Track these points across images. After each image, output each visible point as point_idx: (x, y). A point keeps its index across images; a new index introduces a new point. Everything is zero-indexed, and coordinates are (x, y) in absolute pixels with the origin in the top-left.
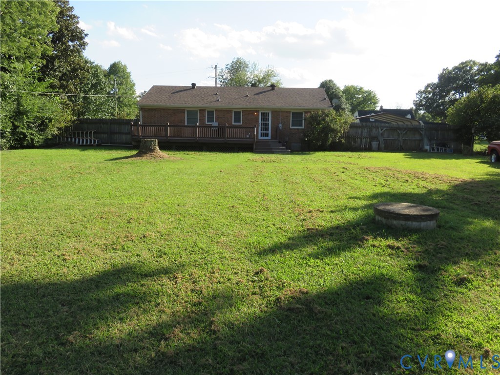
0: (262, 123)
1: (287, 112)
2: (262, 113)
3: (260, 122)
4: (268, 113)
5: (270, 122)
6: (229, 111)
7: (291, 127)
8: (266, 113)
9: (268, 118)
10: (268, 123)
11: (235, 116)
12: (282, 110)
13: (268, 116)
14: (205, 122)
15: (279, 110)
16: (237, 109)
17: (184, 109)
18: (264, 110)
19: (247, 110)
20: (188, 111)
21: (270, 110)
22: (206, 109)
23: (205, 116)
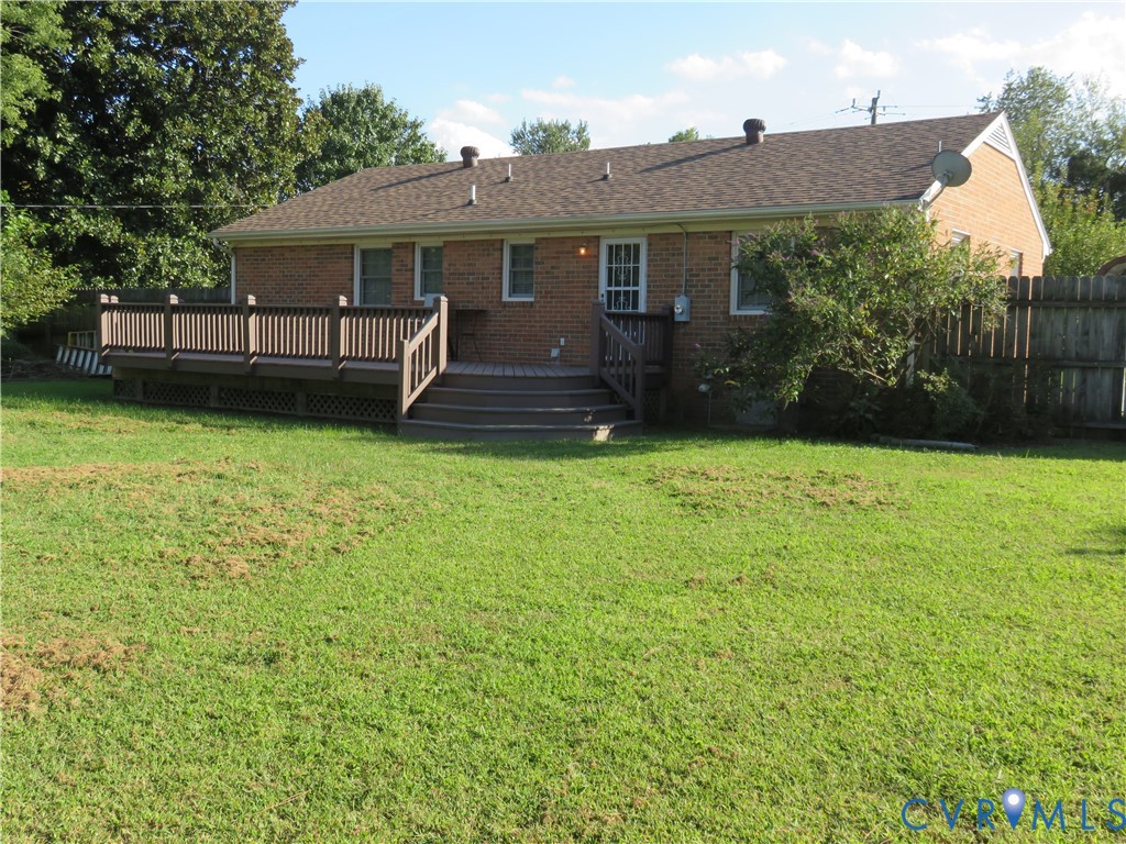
0: (609, 293)
1: (713, 236)
2: (611, 247)
3: (603, 287)
4: (637, 247)
5: (642, 288)
6: (488, 245)
7: (734, 311)
8: (627, 247)
9: (636, 270)
10: (636, 293)
11: (513, 263)
12: (691, 229)
13: (637, 259)
14: (413, 293)
15: (677, 230)
16: (517, 236)
17: (352, 245)
18: (617, 232)
19: (553, 235)
20: (364, 252)
21: (640, 231)
22: (413, 240)
23: (413, 270)
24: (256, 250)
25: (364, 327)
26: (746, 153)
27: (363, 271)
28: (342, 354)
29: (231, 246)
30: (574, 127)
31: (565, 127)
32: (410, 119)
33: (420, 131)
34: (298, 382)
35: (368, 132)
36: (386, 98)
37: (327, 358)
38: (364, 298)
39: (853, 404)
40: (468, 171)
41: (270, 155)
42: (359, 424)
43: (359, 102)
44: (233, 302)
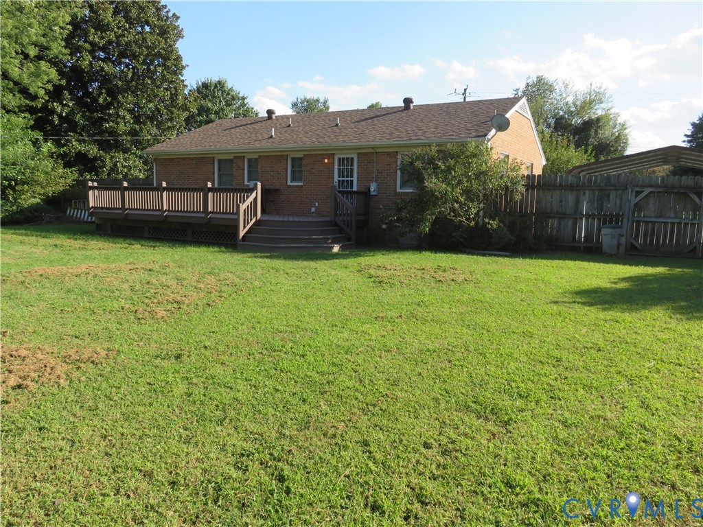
0: (339, 181)
1: (388, 154)
2: (340, 159)
3: (336, 178)
4: (352, 159)
5: (355, 179)
6: (280, 157)
7: (399, 190)
8: (348, 159)
9: (352, 170)
10: (352, 181)
11: (293, 166)
12: (378, 150)
13: (352, 165)
14: (244, 180)
15: (372, 151)
16: (294, 153)
17: (214, 158)
18: (343, 151)
19: (312, 153)
20: (220, 161)
21: (354, 151)
22: (243, 155)
23: (244, 169)
24: (166, 159)
25: (220, 197)
26: (404, 114)
27: (219, 170)
28: (209, 210)
29: (153, 158)
30: (322, 100)
31: (318, 100)
32: (241, 95)
33: (246, 101)
34: (188, 224)
35: (220, 101)
36: (229, 85)
37: (202, 212)
38: (220, 183)
39: (454, 234)
40: (270, 121)
41: (172, 113)
42: (219, 244)
43: (216, 87)
44: (155, 185)
